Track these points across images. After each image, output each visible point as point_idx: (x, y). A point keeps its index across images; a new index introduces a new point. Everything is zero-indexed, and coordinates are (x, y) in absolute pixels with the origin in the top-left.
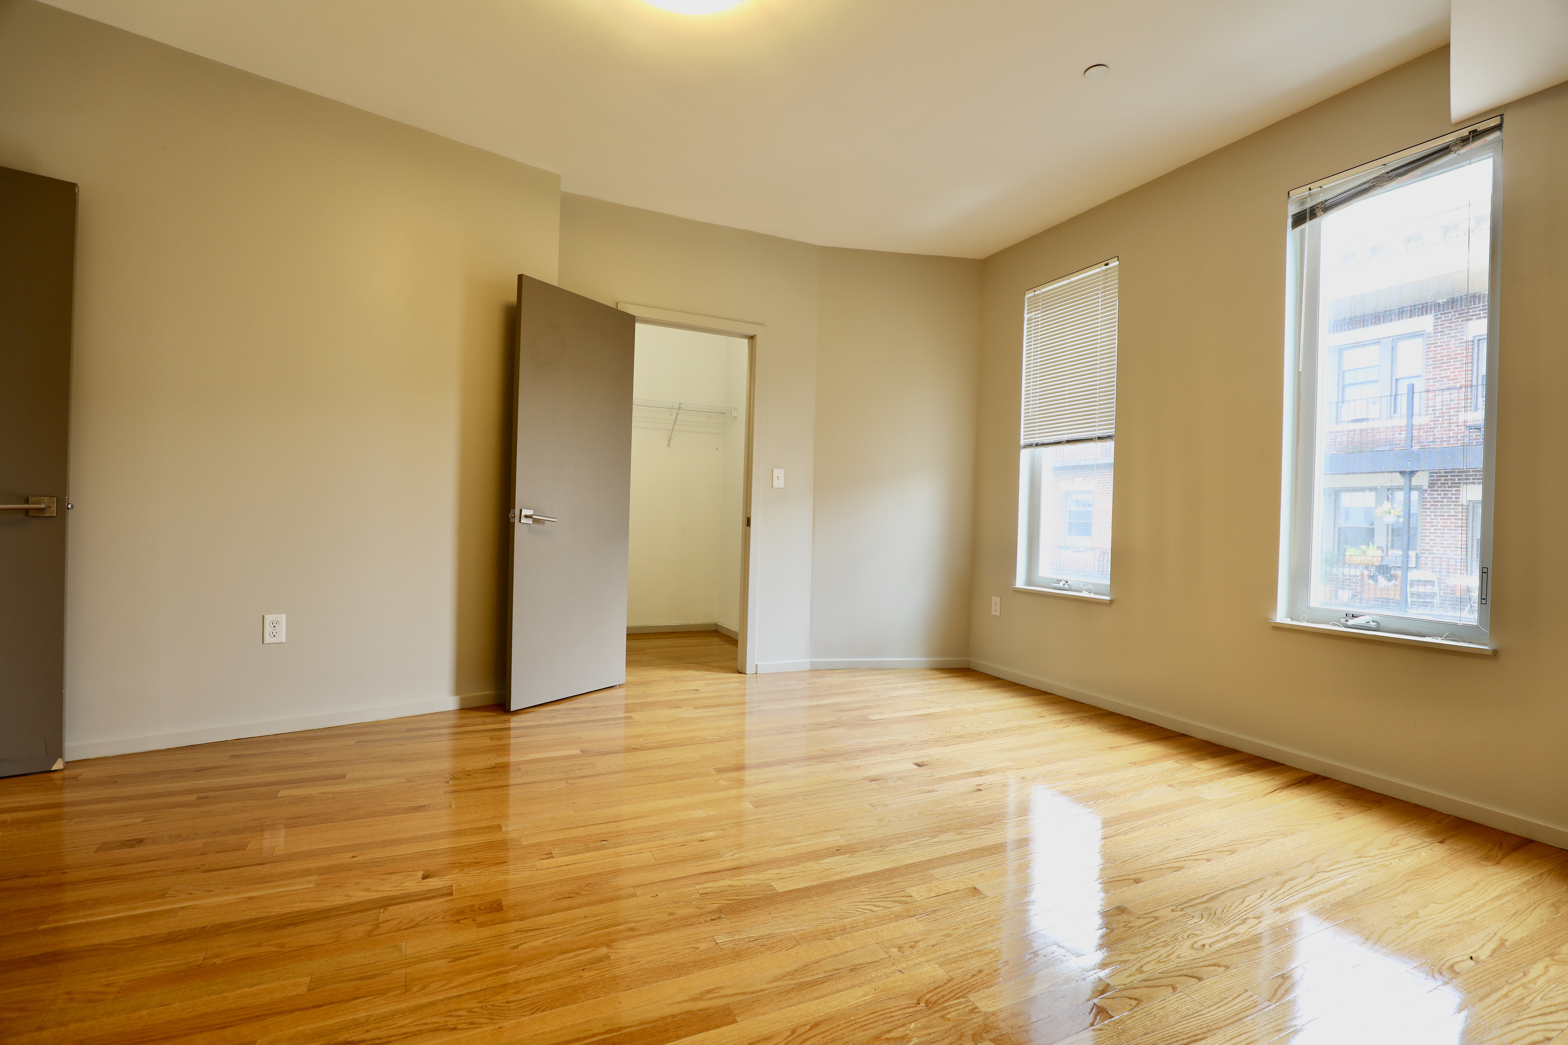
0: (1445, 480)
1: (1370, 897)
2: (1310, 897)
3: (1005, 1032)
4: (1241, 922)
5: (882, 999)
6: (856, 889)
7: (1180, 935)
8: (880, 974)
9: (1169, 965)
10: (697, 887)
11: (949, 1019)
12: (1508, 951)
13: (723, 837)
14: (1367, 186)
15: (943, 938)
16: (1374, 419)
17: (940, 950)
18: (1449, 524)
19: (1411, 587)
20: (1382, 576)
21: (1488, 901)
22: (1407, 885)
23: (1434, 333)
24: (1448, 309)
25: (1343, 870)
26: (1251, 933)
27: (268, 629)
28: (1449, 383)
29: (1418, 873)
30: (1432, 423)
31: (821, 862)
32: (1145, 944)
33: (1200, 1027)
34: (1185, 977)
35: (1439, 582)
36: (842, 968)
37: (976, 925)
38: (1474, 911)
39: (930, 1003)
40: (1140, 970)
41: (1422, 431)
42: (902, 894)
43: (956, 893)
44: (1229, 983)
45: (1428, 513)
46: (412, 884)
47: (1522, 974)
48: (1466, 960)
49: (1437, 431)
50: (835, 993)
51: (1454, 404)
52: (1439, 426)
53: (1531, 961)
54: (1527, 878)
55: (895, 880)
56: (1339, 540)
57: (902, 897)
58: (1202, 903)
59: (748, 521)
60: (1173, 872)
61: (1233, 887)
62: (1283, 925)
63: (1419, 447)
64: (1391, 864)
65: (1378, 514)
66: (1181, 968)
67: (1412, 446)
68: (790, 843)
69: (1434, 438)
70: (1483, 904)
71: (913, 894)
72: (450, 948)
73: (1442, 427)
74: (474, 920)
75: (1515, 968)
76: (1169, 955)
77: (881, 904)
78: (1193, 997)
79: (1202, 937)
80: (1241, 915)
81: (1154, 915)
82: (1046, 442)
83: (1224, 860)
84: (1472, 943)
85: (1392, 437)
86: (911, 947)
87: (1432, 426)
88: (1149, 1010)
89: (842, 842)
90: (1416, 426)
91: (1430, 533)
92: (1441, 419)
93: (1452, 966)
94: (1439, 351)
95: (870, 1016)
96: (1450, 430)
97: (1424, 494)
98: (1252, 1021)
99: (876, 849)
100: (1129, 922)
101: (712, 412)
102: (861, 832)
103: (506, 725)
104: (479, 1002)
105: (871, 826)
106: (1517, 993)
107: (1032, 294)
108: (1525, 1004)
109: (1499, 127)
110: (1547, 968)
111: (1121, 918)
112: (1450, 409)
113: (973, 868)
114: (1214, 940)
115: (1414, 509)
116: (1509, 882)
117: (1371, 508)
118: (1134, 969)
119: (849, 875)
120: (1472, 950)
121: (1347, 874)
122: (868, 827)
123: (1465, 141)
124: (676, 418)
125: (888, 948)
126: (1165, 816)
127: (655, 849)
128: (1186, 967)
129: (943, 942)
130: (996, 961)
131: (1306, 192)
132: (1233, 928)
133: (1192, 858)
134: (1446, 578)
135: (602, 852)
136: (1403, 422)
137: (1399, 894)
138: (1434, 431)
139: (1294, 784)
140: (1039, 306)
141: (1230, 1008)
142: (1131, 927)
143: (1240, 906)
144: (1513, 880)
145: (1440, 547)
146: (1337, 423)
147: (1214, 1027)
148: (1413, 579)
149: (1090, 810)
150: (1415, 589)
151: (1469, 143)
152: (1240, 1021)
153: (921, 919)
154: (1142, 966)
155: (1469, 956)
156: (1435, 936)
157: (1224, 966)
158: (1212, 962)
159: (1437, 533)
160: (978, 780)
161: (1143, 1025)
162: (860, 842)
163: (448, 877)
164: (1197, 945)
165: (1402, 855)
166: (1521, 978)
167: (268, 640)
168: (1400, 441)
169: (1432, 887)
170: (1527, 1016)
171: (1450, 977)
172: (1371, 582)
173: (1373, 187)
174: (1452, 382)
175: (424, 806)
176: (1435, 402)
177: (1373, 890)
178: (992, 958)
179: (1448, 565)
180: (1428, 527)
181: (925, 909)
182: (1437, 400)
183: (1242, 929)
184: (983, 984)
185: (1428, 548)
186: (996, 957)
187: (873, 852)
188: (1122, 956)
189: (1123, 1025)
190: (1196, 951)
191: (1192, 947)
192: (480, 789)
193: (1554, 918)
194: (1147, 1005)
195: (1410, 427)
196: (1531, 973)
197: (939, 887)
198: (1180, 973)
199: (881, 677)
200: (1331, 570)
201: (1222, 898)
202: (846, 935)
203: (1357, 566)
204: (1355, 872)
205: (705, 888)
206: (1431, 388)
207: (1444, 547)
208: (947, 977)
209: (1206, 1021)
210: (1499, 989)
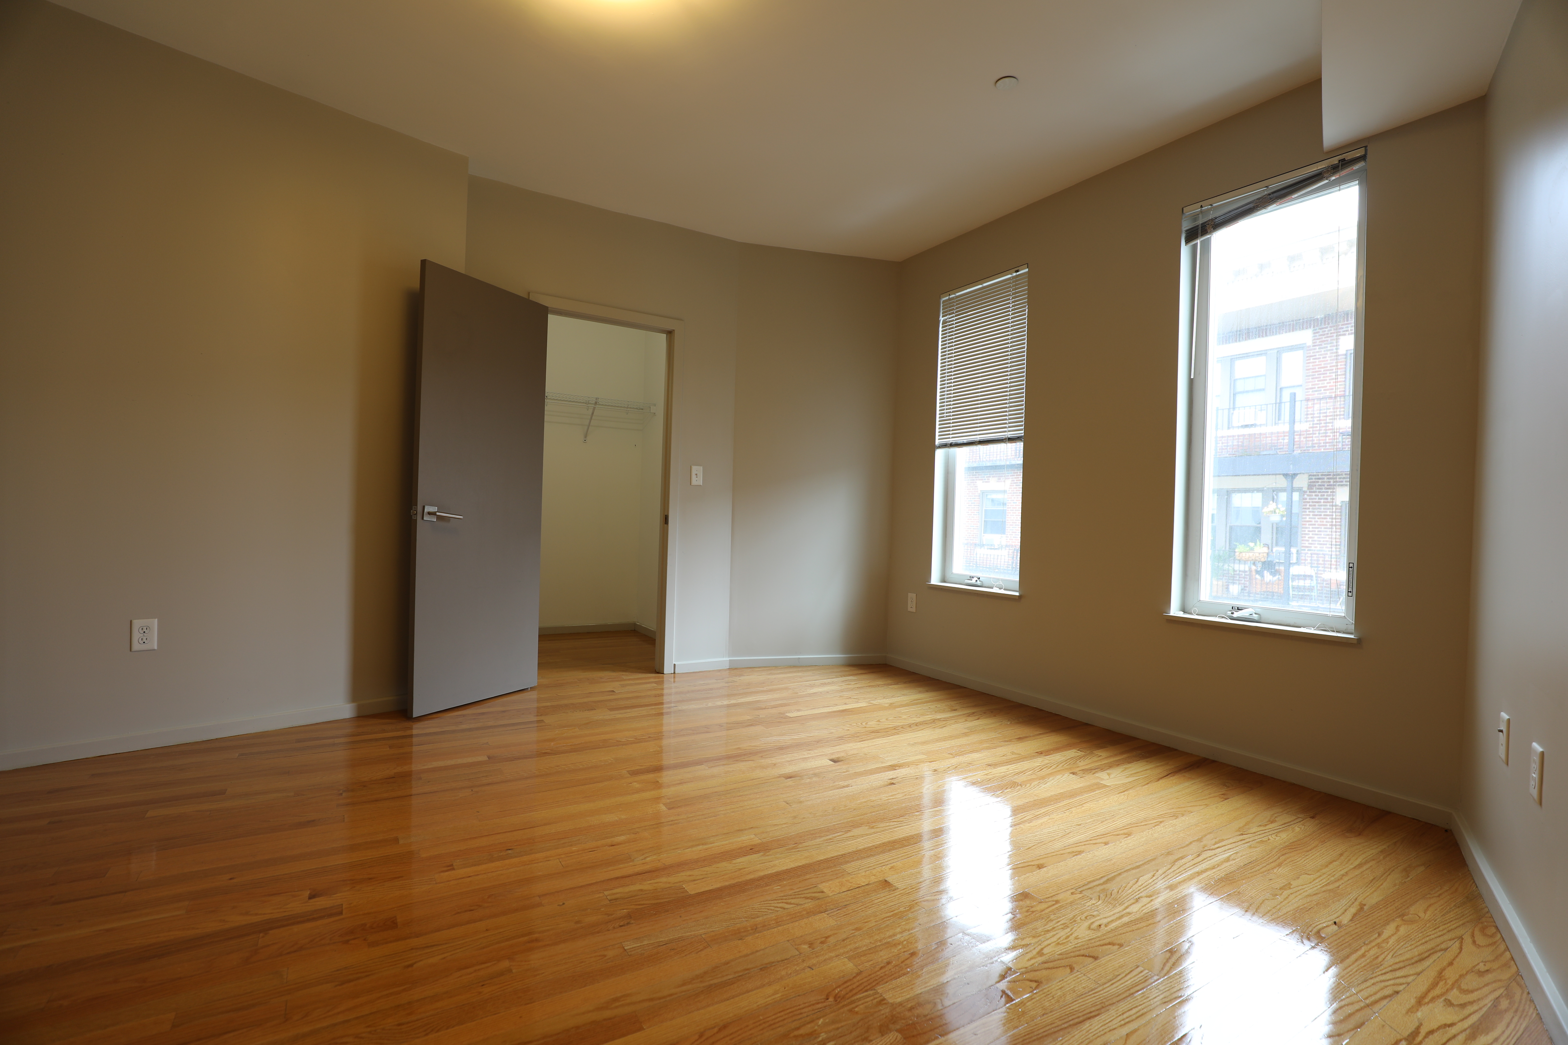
0: (1322, 482)
1: (1250, 871)
2: (1197, 874)
3: (911, 1022)
4: (1135, 901)
5: (792, 997)
6: (768, 887)
7: (1078, 916)
8: (789, 972)
9: (1068, 946)
10: (606, 893)
11: (857, 1013)
12: (1367, 915)
13: (634, 841)
14: (1251, 206)
15: (853, 932)
16: (1261, 425)
17: (851, 944)
18: (1325, 523)
19: (1292, 581)
20: (1268, 571)
21: (1350, 870)
22: (1282, 858)
23: (1313, 346)
24: (1325, 324)
25: (1227, 848)
26: (1143, 912)
27: (136, 636)
28: (1325, 393)
29: (1292, 847)
30: (1311, 429)
31: (734, 862)
32: (1046, 927)
33: (1095, 1004)
34: (1082, 957)
35: (1316, 577)
36: (752, 968)
37: (886, 917)
38: (1339, 880)
39: (839, 997)
40: (1040, 953)
41: (1302, 437)
42: (814, 890)
43: (867, 887)
44: (1121, 960)
45: (1308, 513)
46: (297, 905)
47: (1377, 935)
48: (1330, 925)
49: (1315, 437)
50: (745, 993)
51: (1329, 413)
52: (1317, 432)
53: (1384, 923)
54: (1384, 847)
55: (808, 877)
56: (1230, 538)
57: (815, 893)
58: (1099, 885)
59: (666, 518)
60: (1074, 856)
61: (1128, 868)
62: (1172, 902)
63: (1299, 452)
64: (1269, 839)
65: (1265, 514)
66: (1079, 948)
67: (1294, 451)
68: (703, 844)
69: (1313, 444)
70: (1346, 873)
71: (825, 890)
72: (338, 970)
73: (1319, 434)
74: (365, 940)
75: (1371, 930)
76: (1068, 937)
77: (793, 901)
78: (1089, 976)
79: (1099, 918)
80: (1135, 895)
81: (1055, 898)
82: (961, 442)
83: (1121, 843)
84: (1336, 909)
85: (1276, 441)
86: (822, 943)
87: (1311, 432)
88: (1048, 991)
89: (757, 841)
90: (1298, 432)
91: (1309, 531)
92: (1318, 426)
93: (1318, 932)
94: (1317, 363)
95: (779, 1015)
96: (1326, 436)
97: (1304, 495)
98: (1142, 995)
99: (790, 847)
100: (1032, 907)
101: (630, 408)
102: (776, 830)
103: (408, 733)
104: (368, 1026)
105: (785, 824)
106: (1372, 952)
107: (948, 298)
108: (1379, 962)
109: (1363, 158)
110: (1397, 928)
111: (1024, 903)
112: (1326, 416)
113: (884, 861)
114: (1109, 919)
115: (1295, 510)
116: (1368, 851)
117: (1258, 508)
118: (1035, 952)
119: (762, 874)
120: (1336, 916)
121: (1230, 851)
122: (782, 824)
123: (1335, 169)
124: (593, 413)
125: (798, 945)
126: (1068, 802)
127: (563, 856)
128: (1083, 948)
129: (853, 936)
130: (904, 952)
131: (1199, 209)
132: (1127, 908)
133: (1091, 842)
134: (1323, 572)
135: (507, 862)
136: (1286, 428)
137: (1275, 867)
138: (1312, 437)
139: (1186, 768)
140: (953, 309)
141: (1122, 984)
142: (1033, 912)
143: (1134, 886)
144: (1373, 849)
145: (1318, 544)
146: (1229, 428)
147: (1107, 1003)
148: (1294, 574)
149: (999, 799)
150: (1295, 583)
151: (1339, 170)
152: (1132, 996)
153: (833, 914)
154: (1042, 949)
155: (1332, 922)
156: (1304, 905)
157: (1118, 945)
158: (1107, 941)
159: (1315, 531)
160: (891, 774)
161: (1042, 1006)
162: (773, 840)
163: (338, 895)
164: (1094, 926)
165: (1278, 831)
166: (1376, 938)
167: (136, 646)
168: (1283, 446)
169: (1303, 860)
170: (1380, 973)
171: (1316, 942)
172: (1258, 577)
173: (1257, 208)
174: (1328, 392)
175: (314, 821)
176: (1313, 411)
177: (1253, 865)
178: (900, 949)
179: (1324, 561)
180: (1307, 526)
181: (837, 904)
182: (1315, 409)
183: (1135, 908)
184: (891, 976)
185: (1307, 545)
186: (905, 948)
187: (787, 849)
188: (1024, 940)
189: (1023, 1008)
190: (1093, 932)
191: (1089, 928)
192: (376, 801)
193: (1405, 882)
194: (1046, 986)
195: (1292, 432)
196: (1384, 934)
197: (851, 881)
198: (1078, 953)
199: (800, 674)
200: (1223, 565)
201: (1118, 879)
202: (758, 935)
203: (1245, 562)
204: (1237, 848)
205: (614, 894)
206: (1311, 397)
207: (1321, 544)
208: (856, 971)
209: (1100, 998)
210: (1357, 950)
